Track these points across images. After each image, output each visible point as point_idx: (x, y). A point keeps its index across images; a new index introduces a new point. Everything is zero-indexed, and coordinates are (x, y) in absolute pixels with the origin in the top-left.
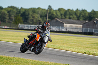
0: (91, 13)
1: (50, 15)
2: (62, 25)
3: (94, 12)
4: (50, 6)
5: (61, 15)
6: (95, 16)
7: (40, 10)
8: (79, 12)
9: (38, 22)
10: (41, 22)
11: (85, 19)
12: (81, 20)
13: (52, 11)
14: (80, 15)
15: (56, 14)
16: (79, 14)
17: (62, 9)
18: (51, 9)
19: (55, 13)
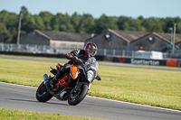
0: (99, 20)
1: (25, 24)
2: (46, 42)
3: (106, 18)
4: (24, 9)
5: (46, 23)
6: (107, 25)
7: (6, 15)
8: (78, 18)
9: (3, 37)
10: (8, 38)
11: (89, 32)
12: (82, 32)
13: (29, 16)
14: (80, 24)
15: (36, 21)
16: (77, 23)
17: (47, 13)
18: (27, 13)
19: (33, 21)
